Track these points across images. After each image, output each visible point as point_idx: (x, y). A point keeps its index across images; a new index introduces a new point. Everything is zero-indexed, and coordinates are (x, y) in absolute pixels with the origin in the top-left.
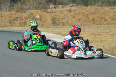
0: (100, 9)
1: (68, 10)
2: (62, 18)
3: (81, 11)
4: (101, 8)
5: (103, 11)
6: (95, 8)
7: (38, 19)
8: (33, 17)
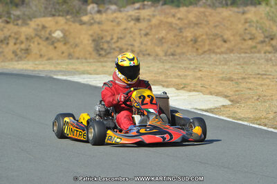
0: (210, 15)
1: (133, 17)
2: (118, 38)
3: (165, 20)
4: (213, 11)
5: (219, 19)
6: (199, 12)
7: (58, 40)
8: (47, 35)
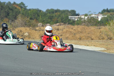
0: (87, 29)
1: (56, 29)
3: (69, 30)
5: (90, 31)
6: (82, 27)
8: (22, 34)
